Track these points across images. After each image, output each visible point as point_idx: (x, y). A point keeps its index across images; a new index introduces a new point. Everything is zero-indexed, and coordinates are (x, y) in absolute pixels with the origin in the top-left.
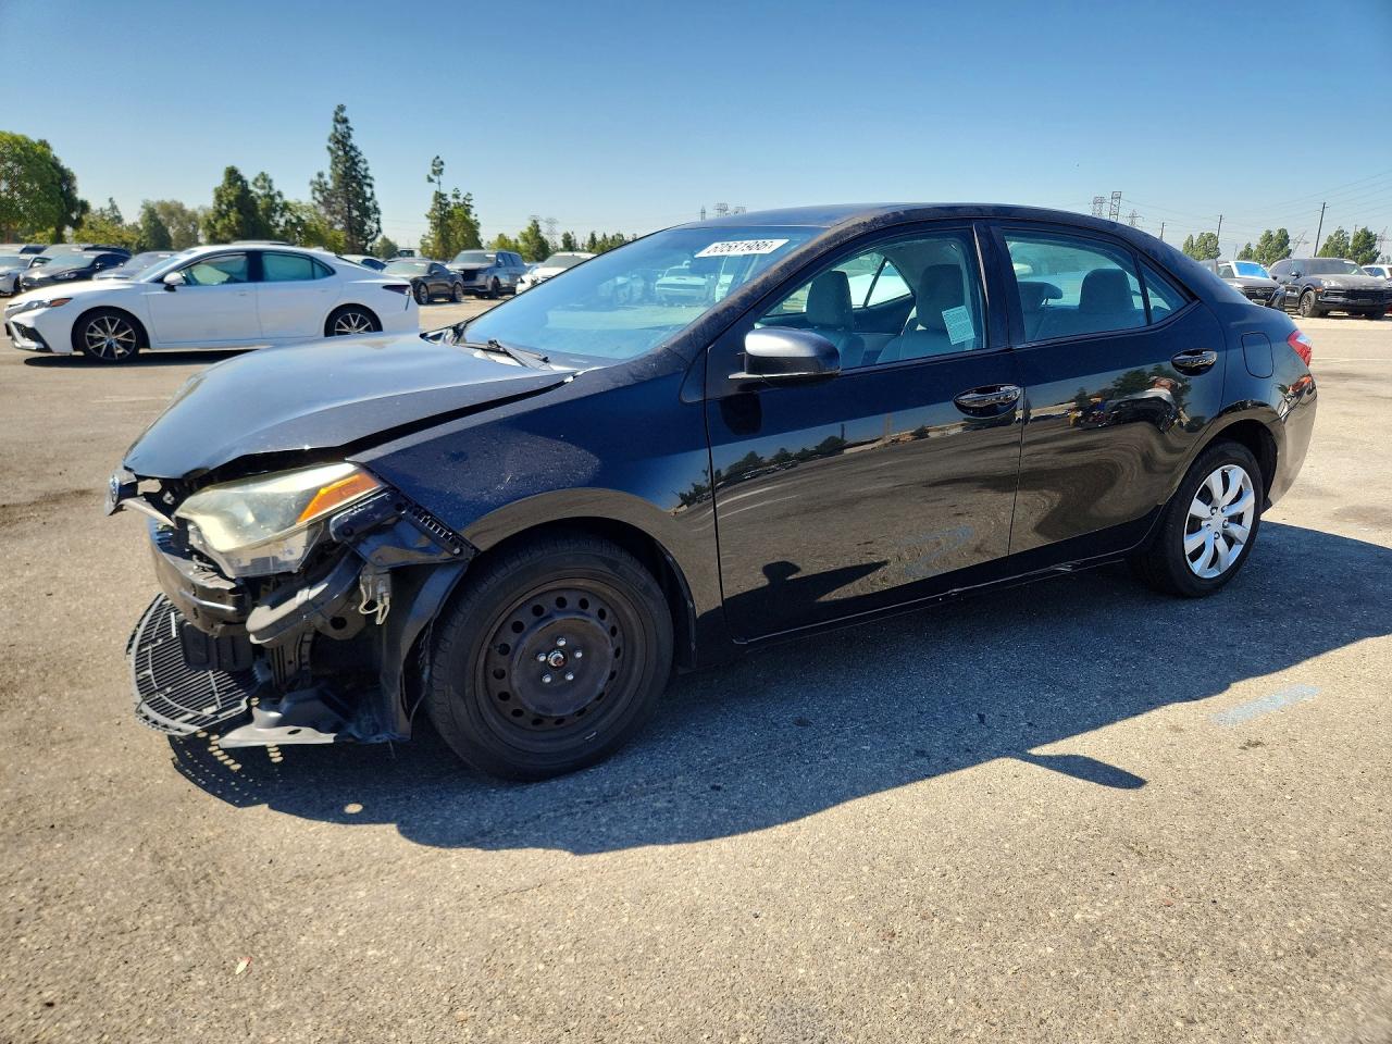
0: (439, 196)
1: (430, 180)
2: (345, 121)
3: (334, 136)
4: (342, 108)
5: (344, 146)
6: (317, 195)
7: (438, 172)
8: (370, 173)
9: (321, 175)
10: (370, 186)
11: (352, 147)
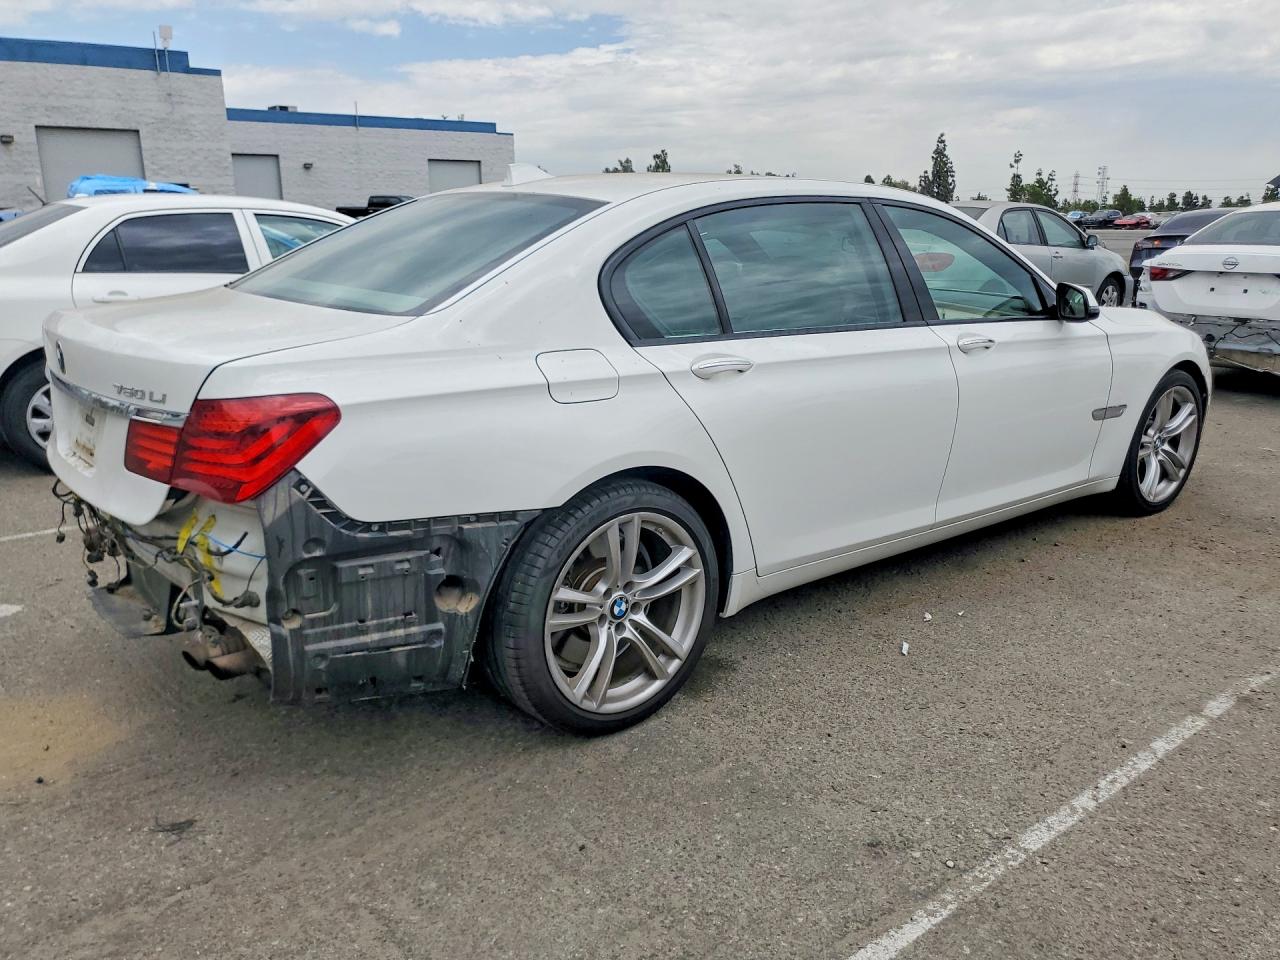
0: (1017, 178)
1: (1012, 166)
2: (943, 142)
3: (936, 151)
4: (942, 135)
5: (940, 155)
6: (923, 183)
7: (1017, 161)
8: (954, 169)
9: (926, 172)
10: (953, 176)
11: (945, 156)
